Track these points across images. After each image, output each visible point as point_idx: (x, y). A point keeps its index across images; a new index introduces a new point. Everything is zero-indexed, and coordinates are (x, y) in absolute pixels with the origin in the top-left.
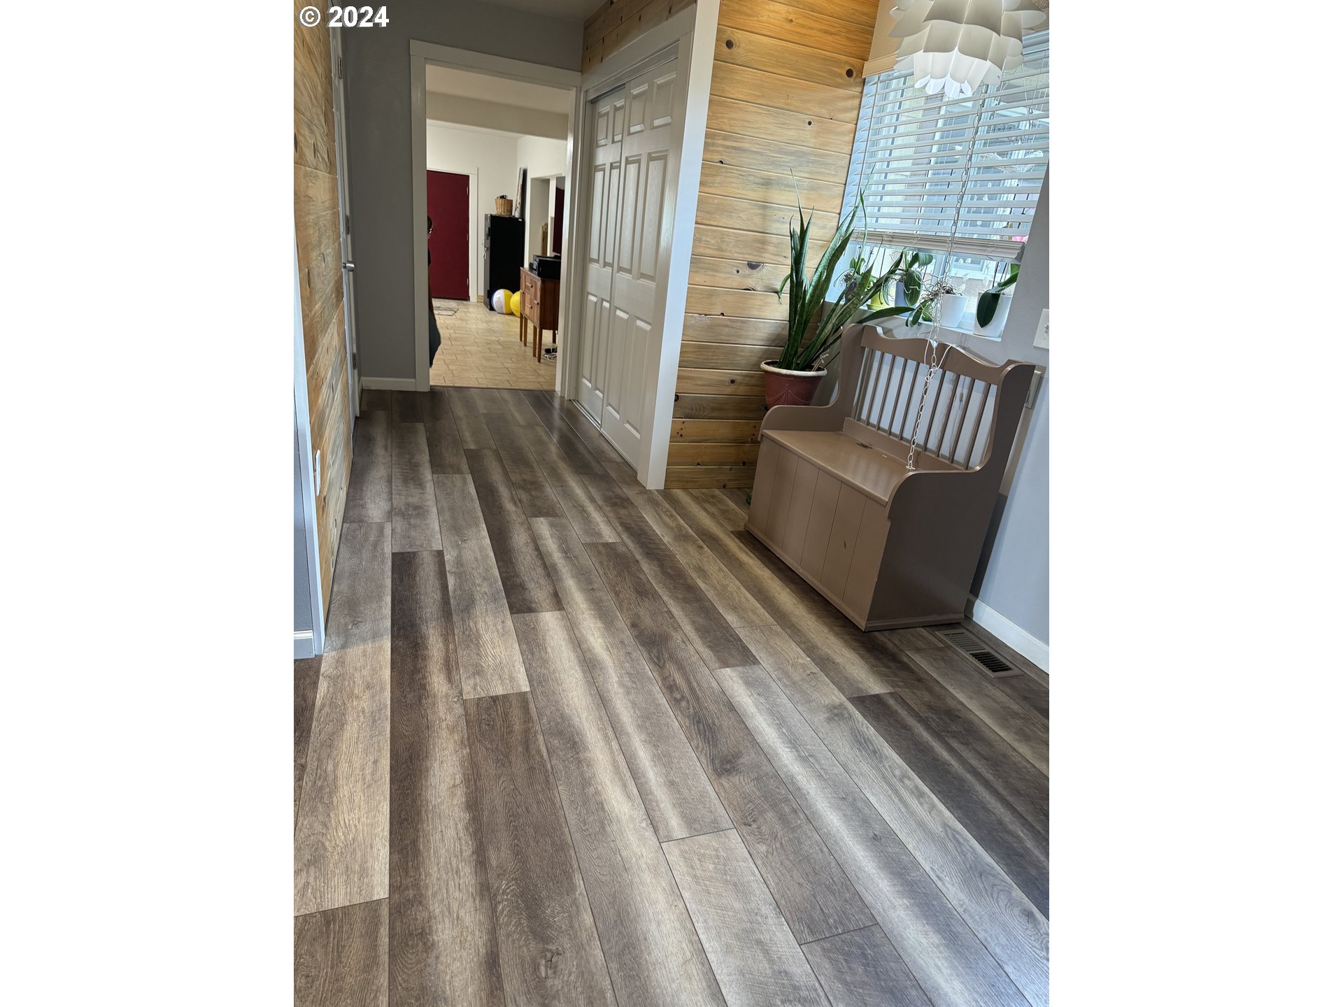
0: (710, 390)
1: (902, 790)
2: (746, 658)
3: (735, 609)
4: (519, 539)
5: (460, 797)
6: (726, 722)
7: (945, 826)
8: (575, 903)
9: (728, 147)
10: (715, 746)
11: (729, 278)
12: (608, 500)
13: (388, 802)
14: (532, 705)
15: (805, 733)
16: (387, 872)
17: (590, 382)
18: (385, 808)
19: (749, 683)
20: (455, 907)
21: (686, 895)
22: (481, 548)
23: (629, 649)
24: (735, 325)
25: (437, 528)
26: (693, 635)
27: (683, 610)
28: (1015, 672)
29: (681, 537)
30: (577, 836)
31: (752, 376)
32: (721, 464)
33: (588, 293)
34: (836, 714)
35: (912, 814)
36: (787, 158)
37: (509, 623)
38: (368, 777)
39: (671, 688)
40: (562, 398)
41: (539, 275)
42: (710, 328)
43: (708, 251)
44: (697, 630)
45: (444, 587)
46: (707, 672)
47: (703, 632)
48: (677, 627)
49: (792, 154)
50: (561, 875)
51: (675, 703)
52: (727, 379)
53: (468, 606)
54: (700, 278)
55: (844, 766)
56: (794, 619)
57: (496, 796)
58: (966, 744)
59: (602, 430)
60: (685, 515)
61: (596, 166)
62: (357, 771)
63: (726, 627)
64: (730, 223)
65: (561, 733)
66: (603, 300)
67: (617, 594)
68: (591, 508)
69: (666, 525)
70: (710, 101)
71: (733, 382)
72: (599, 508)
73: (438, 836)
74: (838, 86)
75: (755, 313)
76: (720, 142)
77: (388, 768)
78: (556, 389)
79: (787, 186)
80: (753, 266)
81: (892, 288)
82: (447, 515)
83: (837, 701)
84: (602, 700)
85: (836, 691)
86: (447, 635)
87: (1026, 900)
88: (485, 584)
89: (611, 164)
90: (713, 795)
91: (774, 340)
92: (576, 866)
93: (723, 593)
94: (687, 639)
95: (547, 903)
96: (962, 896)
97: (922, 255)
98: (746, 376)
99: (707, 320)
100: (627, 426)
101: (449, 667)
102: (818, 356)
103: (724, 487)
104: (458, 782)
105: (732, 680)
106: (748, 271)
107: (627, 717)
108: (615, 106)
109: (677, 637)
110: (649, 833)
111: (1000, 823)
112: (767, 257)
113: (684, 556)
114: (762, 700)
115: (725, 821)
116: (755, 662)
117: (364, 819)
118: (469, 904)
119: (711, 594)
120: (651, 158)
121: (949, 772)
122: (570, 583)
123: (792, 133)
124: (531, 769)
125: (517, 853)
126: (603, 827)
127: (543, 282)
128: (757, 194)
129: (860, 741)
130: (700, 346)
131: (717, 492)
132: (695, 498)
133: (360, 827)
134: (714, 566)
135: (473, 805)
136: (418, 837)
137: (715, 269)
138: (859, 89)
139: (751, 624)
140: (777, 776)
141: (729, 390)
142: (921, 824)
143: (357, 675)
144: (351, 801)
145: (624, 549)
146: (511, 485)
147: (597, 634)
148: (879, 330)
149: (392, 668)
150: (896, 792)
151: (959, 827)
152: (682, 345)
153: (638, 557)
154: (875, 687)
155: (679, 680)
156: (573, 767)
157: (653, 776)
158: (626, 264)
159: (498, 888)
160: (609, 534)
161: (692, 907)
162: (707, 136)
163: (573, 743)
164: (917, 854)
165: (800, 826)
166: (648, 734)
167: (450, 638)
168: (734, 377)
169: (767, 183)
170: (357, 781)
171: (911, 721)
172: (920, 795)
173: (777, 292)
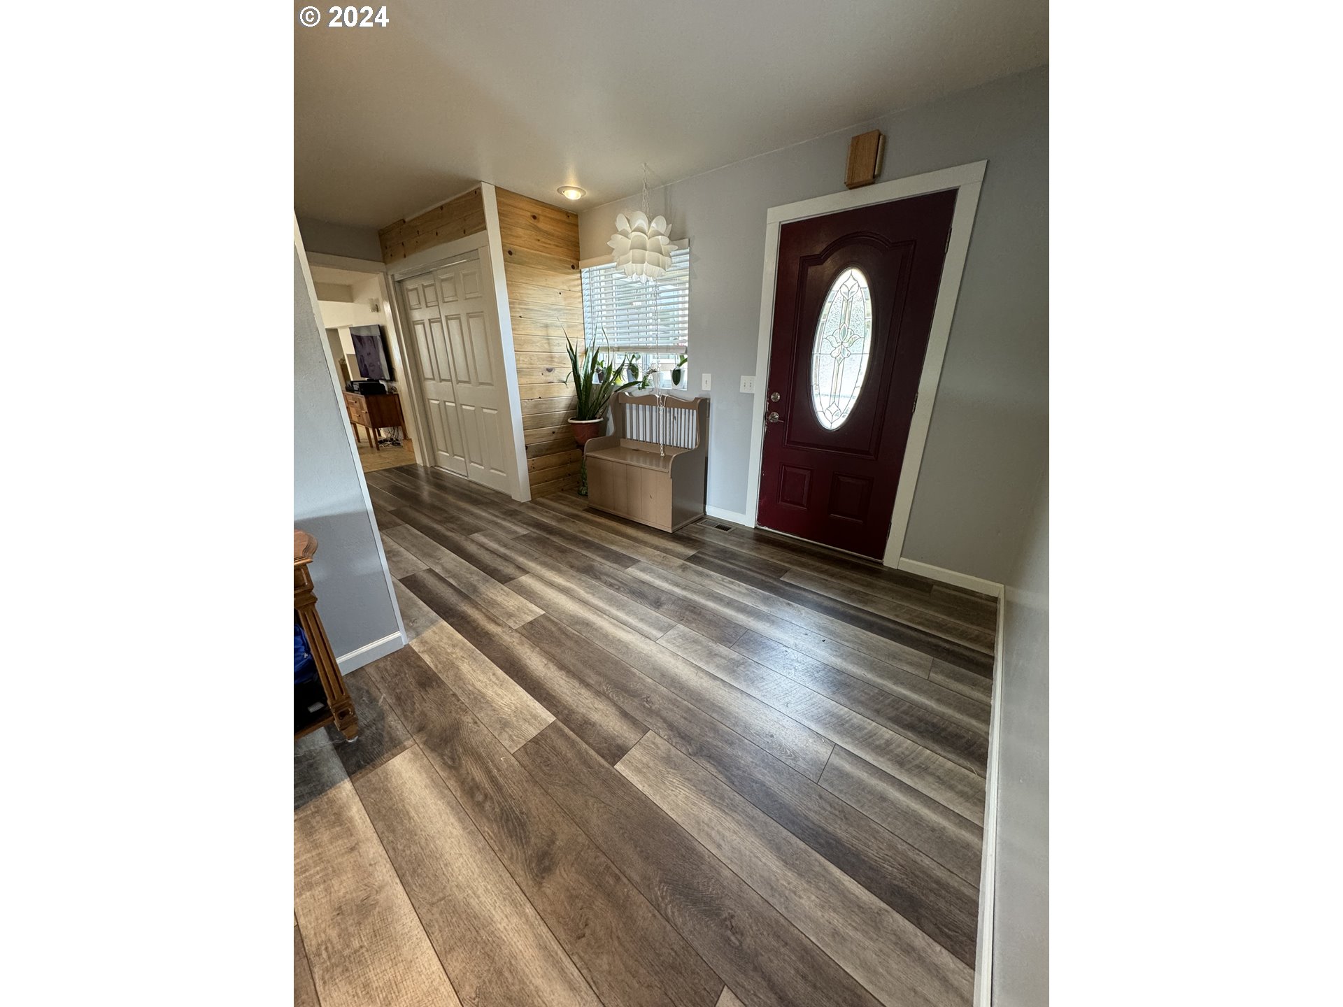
0: (544, 439)
1: (725, 584)
2: (634, 562)
3: (612, 543)
4: (472, 548)
5: (553, 668)
6: (645, 589)
7: (747, 589)
8: (639, 678)
9: (522, 308)
10: (648, 599)
11: (539, 378)
12: (505, 513)
13: (518, 686)
14: (552, 618)
15: (680, 580)
16: (547, 711)
17: (447, 452)
18: (519, 688)
19: (643, 570)
20: (591, 706)
21: (679, 653)
22: (453, 559)
23: (578, 577)
24: (547, 403)
25: (415, 558)
26: (603, 561)
27: (589, 551)
28: (733, 528)
29: (560, 520)
30: (620, 656)
31: (563, 428)
32: (558, 478)
33: (429, 399)
34: (684, 568)
35: (734, 590)
36: (552, 313)
37: (505, 588)
38: (497, 682)
39: (611, 585)
40: (425, 467)
41: (362, 394)
42: (536, 406)
43: (525, 366)
44: (603, 558)
45: (451, 585)
46: (622, 573)
47: (606, 557)
48: (593, 560)
49: (556, 310)
50: (627, 672)
51: (618, 590)
52: (551, 432)
53: (475, 589)
54: (523, 380)
55: (700, 585)
56: (641, 539)
57: (569, 659)
58: (735, 559)
59: (470, 479)
60: (553, 509)
61: (413, 322)
62: (488, 682)
63: (615, 553)
64: (533, 349)
65: (577, 623)
66: (445, 402)
67: (551, 556)
68: (499, 521)
69: (547, 517)
70: (507, 284)
71: (554, 433)
72: (504, 519)
73: (557, 686)
74: (569, 274)
75: (556, 395)
76: (517, 306)
77: (503, 673)
78: (418, 462)
79: (556, 327)
80: (549, 370)
81: (625, 373)
82: (414, 550)
83: (681, 563)
84: (585, 603)
85: (678, 560)
86: (475, 605)
87: (785, 600)
88: (474, 576)
89: (429, 320)
90: (660, 616)
91: (569, 407)
92: (629, 666)
93: (601, 538)
94: (601, 564)
95: (629, 684)
96: (767, 608)
97: (636, 355)
98: (559, 428)
99: (533, 402)
100: (492, 471)
101: (493, 620)
102: (598, 411)
103: (562, 490)
104: (546, 662)
105: (633, 571)
106: (548, 373)
107: (601, 604)
108: (423, 285)
109: (596, 564)
110: (648, 640)
111: (762, 580)
112: (554, 365)
113: (569, 528)
114: (652, 574)
115: (673, 623)
116: (639, 561)
117: (513, 698)
118: (596, 701)
119: (596, 541)
120: (469, 316)
121: (736, 571)
122: (521, 560)
123: (553, 299)
124: (576, 642)
125: (599, 674)
126: (627, 648)
127: (366, 398)
128: (543, 333)
129: (700, 574)
130: (532, 417)
131: (560, 494)
132: (551, 500)
133: (514, 702)
134: (588, 528)
135: (562, 666)
136: (548, 691)
137: (530, 374)
138: (579, 275)
139: (623, 547)
140: (679, 599)
141: (553, 437)
142: (740, 592)
143: (441, 644)
144: (498, 695)
145: (535, 535)
146: (440, 522)
147: (557, 577)
148: (627, 394)
149: (459, 633)
150: (724, 585)
151: (752, 588)
152: (523, 418)
153: (548, 536)
154: (691, 553)
155: (613, 581)
156: (595, 633)
157: (631, 620)
158: (463, 377)
159: (603, 690)
160: (522, 531)
161: (685, 656)
162: (510, 303)
163: (587, 624)
164: (744, 602)
165: (700, 612)
166: (617, 607)
167: (479, 607)
168: (554, 430)
169: (546, 326)
170: (492, 687)
171: (712, 559)
172: (733, 583)
173: (564, 382)
